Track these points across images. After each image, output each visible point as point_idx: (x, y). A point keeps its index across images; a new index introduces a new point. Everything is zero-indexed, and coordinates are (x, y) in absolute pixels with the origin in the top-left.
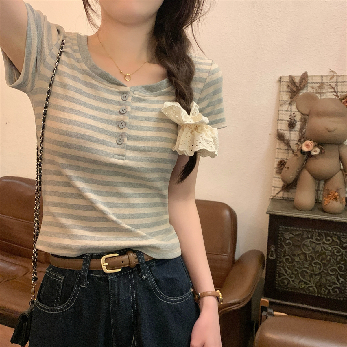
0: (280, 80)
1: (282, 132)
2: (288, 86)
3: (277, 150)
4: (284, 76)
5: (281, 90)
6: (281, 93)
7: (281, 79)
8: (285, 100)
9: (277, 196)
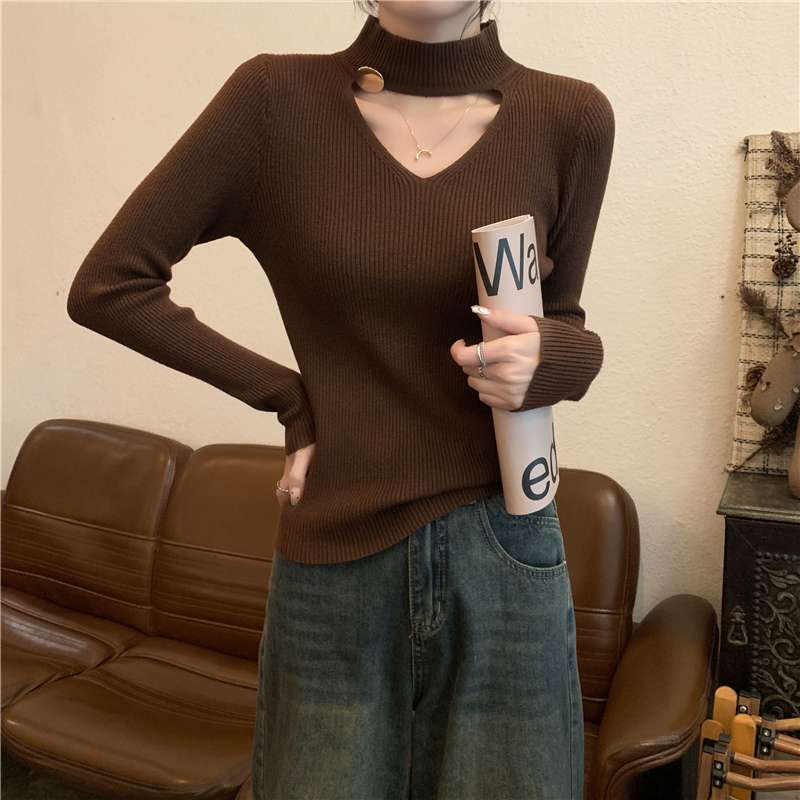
0: (746, 148)
1: (757, 288)
2: (771, 161)
3: (744, 340)
4: (756, 136)
5: (750, 174)
6: (750, 182)
7: (747, 144)
8: (762, 201)
9: (747, 465)
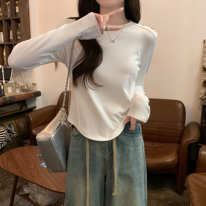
6: (205, 48)
7: (205, 41)
9: (202, 98)
